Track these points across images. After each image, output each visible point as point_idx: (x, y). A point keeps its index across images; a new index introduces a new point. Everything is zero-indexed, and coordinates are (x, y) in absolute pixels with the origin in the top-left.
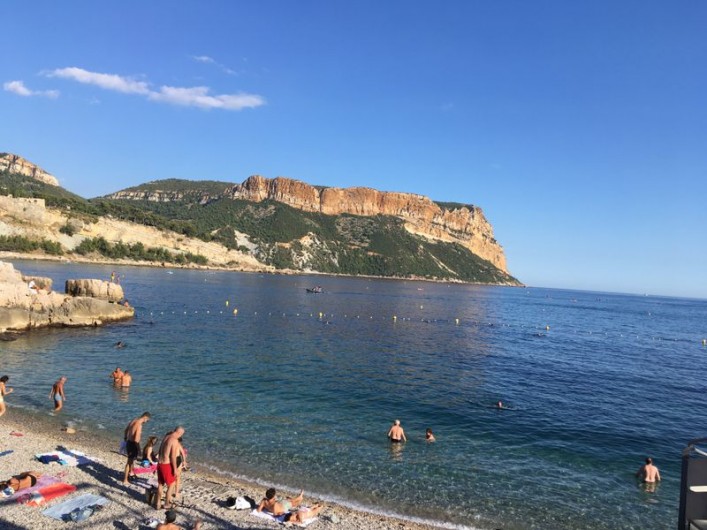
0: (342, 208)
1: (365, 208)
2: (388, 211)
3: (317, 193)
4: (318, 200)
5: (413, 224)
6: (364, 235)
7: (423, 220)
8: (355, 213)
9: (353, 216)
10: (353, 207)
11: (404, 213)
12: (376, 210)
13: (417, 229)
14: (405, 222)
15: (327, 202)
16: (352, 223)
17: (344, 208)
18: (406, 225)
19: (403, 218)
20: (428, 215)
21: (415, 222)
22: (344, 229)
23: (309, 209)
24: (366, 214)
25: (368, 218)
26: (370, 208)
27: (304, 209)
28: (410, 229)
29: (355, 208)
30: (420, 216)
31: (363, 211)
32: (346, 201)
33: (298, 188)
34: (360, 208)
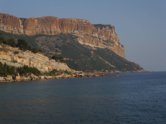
0: (37, 31)
1: (53, 30)
2: (66, 31)
3: (21, 22)
4: (22, 26)
5: (82, 38)
6: (56, 47)
7: (87, 35)
8: (46, 34)
9: (46, 35)
10: (45, 30)
11: (76, 32)
12: (59, 31)
13: (84, 41)
14: (77, 37)
15: (28, 27)
16: (46, 40)
17: (39, 30)
18: (78, 39)
19: (76, 35)
20: (89, 32)
21: (82, 37)
22: (42, 45)
23: (17, 33)
24: (53, 34)
25: (55, 36)
26: (56, 29)
27: (14, 33)
28: (81, 42)
29: (46, 30)
30: (85, 33)
31: (51, 32)
32: (40, 26)
33: (9, 19)
34: (49, 30)
